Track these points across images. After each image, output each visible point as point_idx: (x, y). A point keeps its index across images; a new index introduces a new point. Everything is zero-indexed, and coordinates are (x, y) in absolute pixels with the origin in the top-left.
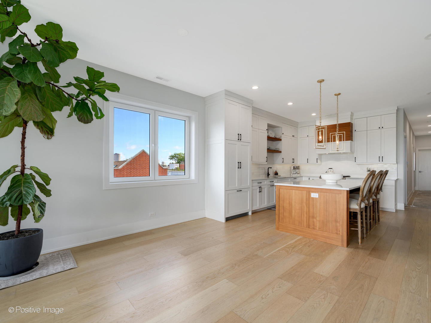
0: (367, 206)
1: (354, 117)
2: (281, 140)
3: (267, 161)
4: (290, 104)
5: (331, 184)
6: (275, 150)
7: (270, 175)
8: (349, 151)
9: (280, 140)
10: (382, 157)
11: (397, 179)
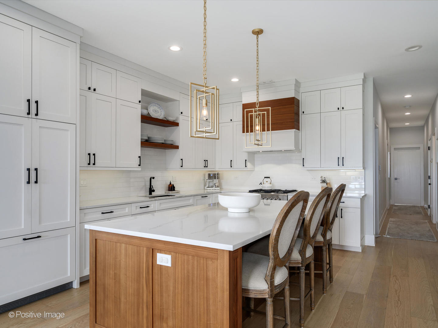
0: (300, 265)
1: (302, 90)
2: (177, 124)
3: (139, 165)
4: (175, 48)
5: (236, 215)
6: (163, 143)
7: (154, 191)
8: (293, 148)
9: (175, 124)
10: (343, 158)
11: (365, 195)
